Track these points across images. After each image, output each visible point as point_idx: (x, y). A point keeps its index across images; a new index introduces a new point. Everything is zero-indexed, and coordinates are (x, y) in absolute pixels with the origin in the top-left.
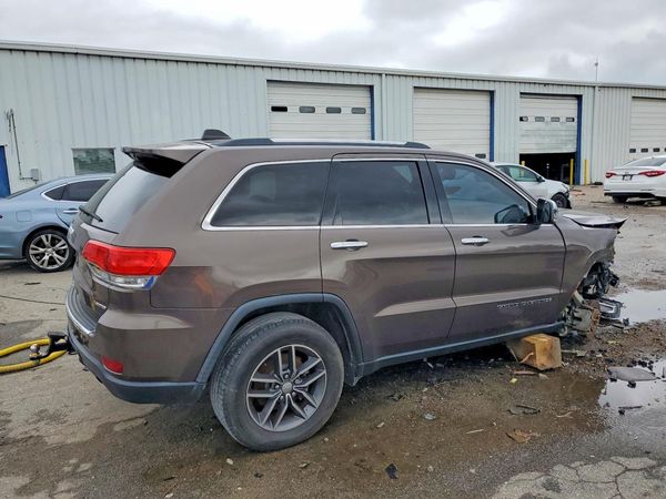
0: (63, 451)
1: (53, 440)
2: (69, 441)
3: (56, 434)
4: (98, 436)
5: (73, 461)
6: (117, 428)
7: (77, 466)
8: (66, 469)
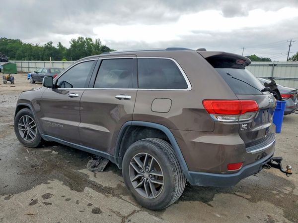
0: (278, 203)
1: (280, 211)
2: (273, 206)
3: (277, 213)
4: (260, 199)
5: (277, 197)
6: (249, 197)
7: (277, 194)
8: (282, 196)
